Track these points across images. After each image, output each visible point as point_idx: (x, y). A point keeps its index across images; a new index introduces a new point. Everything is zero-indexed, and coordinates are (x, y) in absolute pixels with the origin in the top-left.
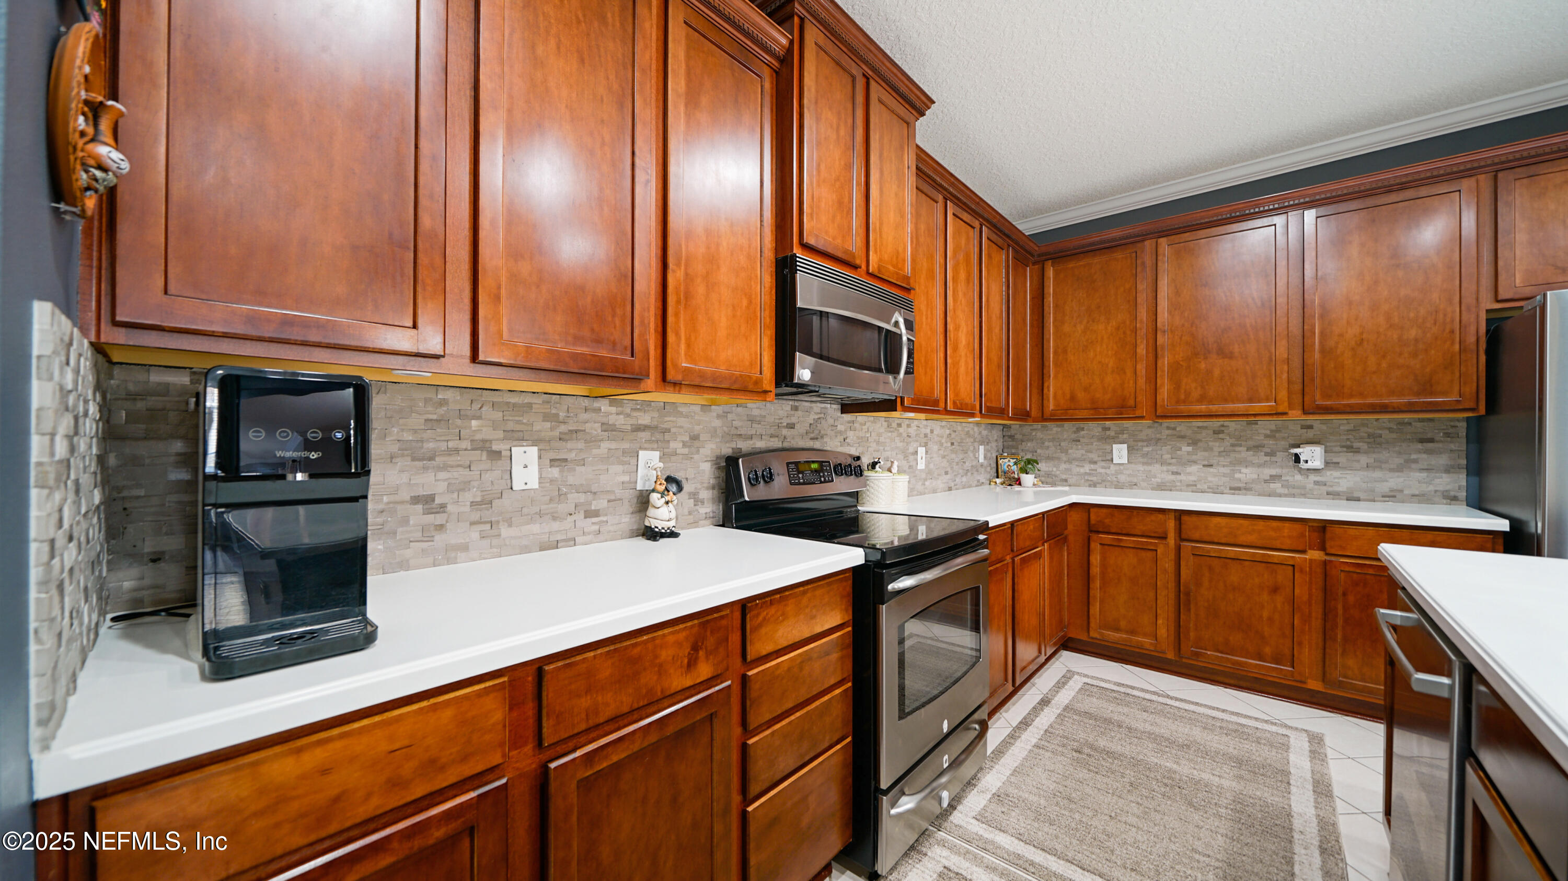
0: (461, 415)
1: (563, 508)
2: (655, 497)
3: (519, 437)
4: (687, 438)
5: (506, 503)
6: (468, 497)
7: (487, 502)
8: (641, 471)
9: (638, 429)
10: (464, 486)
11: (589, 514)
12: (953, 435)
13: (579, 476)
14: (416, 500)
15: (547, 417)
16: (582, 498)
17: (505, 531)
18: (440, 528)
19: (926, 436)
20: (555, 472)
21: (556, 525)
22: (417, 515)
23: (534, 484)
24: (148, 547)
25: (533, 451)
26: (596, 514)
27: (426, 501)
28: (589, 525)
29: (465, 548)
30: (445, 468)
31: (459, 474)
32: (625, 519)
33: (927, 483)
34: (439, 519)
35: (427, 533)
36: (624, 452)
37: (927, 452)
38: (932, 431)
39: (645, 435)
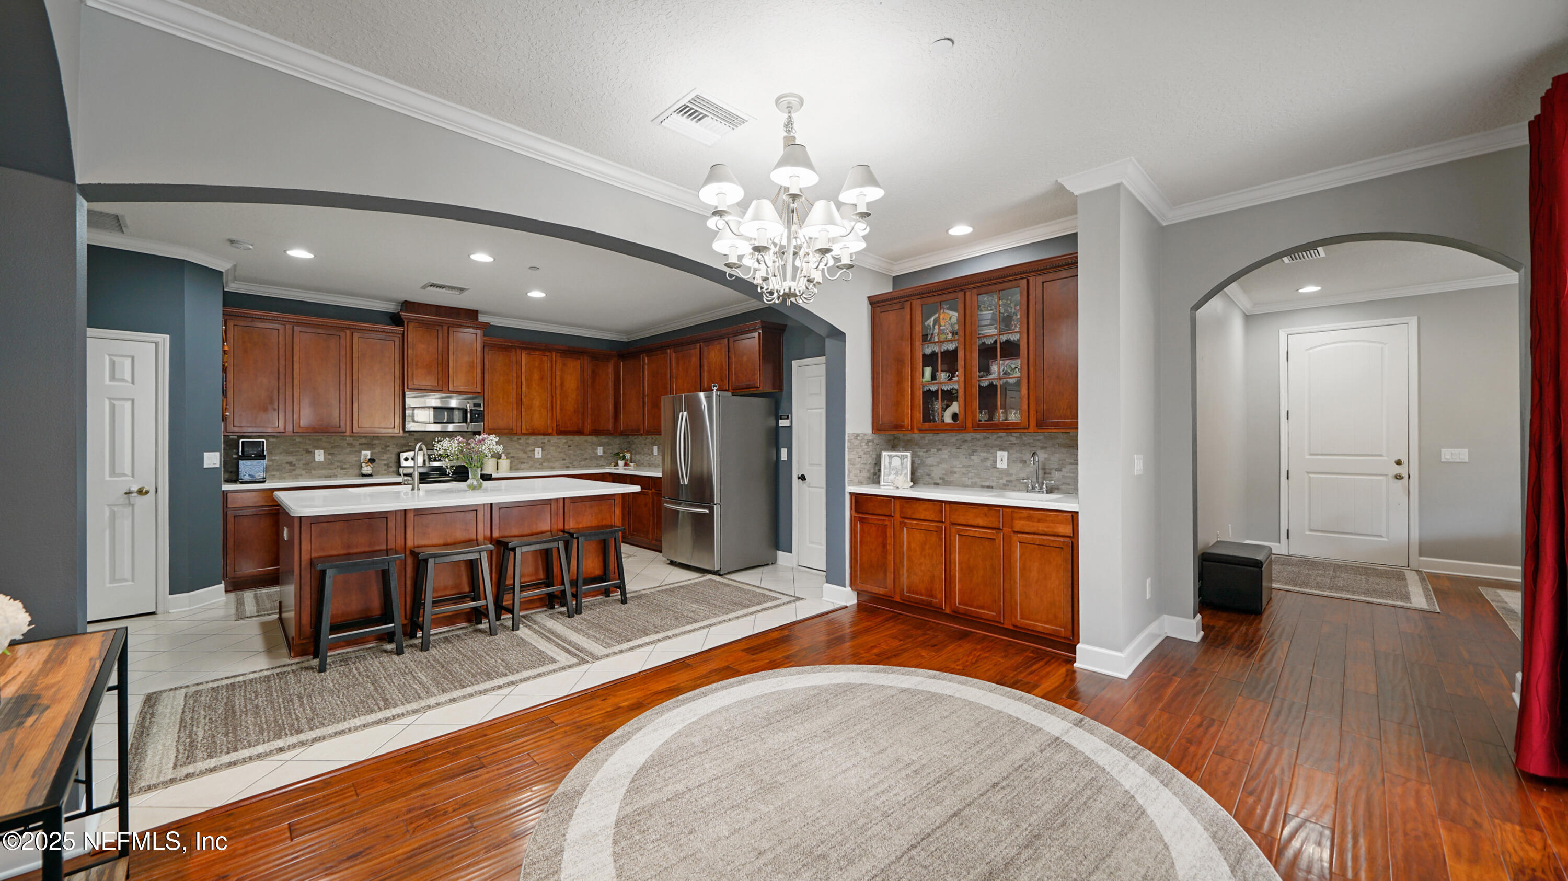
0: (300, 442)
1: (332, 467)
2: (364, 465)
3: (318, 448)
4: (383, 447)
5: (313, 464)
6: (302, 463)
7: (308, 464)
8: (362, 457)
9: (361, 444)
10: (301, 460)
11: (342, 469)
12: (570, 443)
13: (339, 458)
14: (287, 463)
15: (326, 442)
16: (339, 464)
17: (313, 472)
18: (294, 470)
19: (542, 443)
20: (330, 457)
21: (330, 471)
22: (288, 467)
23: (322, 459)
24: (230, 470)
25: (322, 451)
26: (345, 469)
27: (290, 463)
28: (342, 472)
29: (301, 475)
30: (296, 455)
31: (301, 457)
32: (357, 471)
33: (545, 464)
34: (293, 468)
35: (290, 471)
36: (356, 451)
37: (543, 450)
38: (549, 441)
39: (364, 446)
